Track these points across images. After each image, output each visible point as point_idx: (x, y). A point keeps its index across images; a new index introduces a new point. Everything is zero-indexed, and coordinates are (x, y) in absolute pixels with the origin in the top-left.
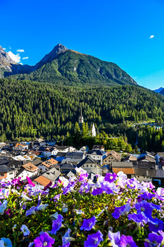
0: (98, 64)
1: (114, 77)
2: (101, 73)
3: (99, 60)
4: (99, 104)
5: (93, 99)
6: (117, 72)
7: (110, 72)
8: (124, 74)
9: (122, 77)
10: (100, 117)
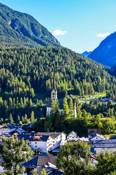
0: (8, 14)
1: (32, 34)
2: (13, 28)
3: (9, 8)
4: (26, 72)
5: (16, 64)
6: (36, 28)
7: (26, 26)
8: (44, 31)
9: (42, 34)
10: (32, 90)
